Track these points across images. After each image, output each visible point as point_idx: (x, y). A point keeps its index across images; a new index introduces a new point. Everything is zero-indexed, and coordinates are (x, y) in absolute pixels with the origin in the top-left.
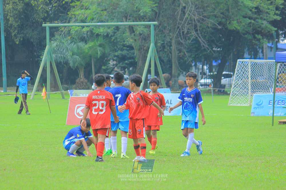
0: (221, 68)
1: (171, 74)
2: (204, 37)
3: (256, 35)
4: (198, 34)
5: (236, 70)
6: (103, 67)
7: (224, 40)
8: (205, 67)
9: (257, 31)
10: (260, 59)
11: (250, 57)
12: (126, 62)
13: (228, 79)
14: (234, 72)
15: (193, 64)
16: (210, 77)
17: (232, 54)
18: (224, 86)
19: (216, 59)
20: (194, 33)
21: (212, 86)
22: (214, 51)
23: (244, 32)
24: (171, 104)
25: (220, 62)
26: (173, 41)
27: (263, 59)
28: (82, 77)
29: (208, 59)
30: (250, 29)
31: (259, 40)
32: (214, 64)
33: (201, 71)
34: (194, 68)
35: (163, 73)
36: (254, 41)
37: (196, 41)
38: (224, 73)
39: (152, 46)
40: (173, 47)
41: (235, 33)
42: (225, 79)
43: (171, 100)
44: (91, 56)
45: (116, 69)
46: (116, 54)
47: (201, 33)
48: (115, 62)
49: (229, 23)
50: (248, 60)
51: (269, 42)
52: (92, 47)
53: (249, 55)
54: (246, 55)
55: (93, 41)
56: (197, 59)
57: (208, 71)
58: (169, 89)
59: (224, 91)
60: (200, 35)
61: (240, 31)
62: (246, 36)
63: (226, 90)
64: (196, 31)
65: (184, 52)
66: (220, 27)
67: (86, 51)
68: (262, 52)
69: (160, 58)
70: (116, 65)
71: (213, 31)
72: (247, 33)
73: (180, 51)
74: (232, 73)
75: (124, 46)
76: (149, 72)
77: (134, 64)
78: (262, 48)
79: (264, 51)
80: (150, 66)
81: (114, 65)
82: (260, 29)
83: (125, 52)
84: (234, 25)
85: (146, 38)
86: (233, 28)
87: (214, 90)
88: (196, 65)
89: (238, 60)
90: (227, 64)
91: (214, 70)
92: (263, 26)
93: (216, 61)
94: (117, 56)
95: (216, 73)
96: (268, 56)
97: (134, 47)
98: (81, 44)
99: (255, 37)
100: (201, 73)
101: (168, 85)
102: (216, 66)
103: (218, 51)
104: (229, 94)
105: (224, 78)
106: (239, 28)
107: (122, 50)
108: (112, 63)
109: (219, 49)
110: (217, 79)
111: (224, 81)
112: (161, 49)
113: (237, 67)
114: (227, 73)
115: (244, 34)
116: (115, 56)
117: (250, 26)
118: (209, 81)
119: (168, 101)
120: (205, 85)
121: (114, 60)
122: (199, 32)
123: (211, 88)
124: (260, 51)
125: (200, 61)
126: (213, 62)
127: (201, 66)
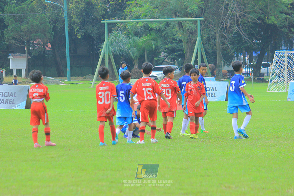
0: (260, 58)
1: (215, 64)
2: (245, 31)
3: (292, 29)
4: (239, 28)
5: (274, 60)
6: (155, 59)
7: (262, 33)
8: (246, 58)
9: (293, 25)
11: (286, 48)
12: (176, 53)
13: (266, 68)
14: (272, 62)
15: (235, 55)
16: (251, 66)
17: (270, 46)
18: (263, 75)
19: (255, 50)
20: (236, 27)
21: (252, 75)
22: (254, 43)
23: (281, 26)
24: (216, 91)
25: (259, 53)
26: (217, 35)
28: (136, 67)
29: (248, 51)
30: (286, 24)
32: (254, 55)
33: (242, 61)
34: (236, 58)
36: (290, 34)
37: (238, 34)
38: (263, 63)
39: (198, 39)
40: (217, 41)
41: (273, 28)
43: (216, 88)
44: (144, 49)
45: (166, 60)
46: (167, 47)
47: (242, 27)
48: (165, 54)
49: (267, 18)
50: (284, 51)
52: (146, 41)
53: (285, 46)
54: (283, 47)
55: (146, 35)
56: (238, 50)
57: (248, 61)
58: (214, 78)
59: (263, 79)
60: (241, 29)
61: (277, 25)
62: (283, 30)
63: (265, 78)
64: (238, 25)
65: (227, 44)
66: (259, 22)
67: (141, 44)
69: (205, 50)
70: (167, 56)
71: (253, 25)
72: (284, 26)
73: (223, 43)
74: (270, 63)
75: (174, 39)
76: (196, 62)
77: (182, 56)
80: (197, 57)
81: (164, 56)
83: (174, 45)
84: (272, 20)
85: (193, 33)
86: (271, 22)
87: (254, 78)
88: (237, 56)
89: (276, 51)
90: (266, 55)
91: (254, 60)
93: (256, 53)
94: (168, 49)
95: (256, 63)
97: (183, 39)
98: (136, 38)
99: (290, 31)
101: (213, 74)
102: (256, 57)
103: (257, 43)
104: (268, 82)
105: (263, 68)
106: (276, 22)
107: (172, 43)
108: (162, 54)
109: (258, 42)
110: (256, 68)
111: (263, 70)
112: (207, 42)
113: (274, 57)
114: (266, 63)
115: (281, 28)
116: (166, 48)
117: (286, 21)
118: (249, 70)
119: (213, 88)
120: (246, 73)
121: (164, 52)
122: (240, 26)
123: (252, 77)
125: (242, 53)
126: (253, 53)
127: (242, 56)
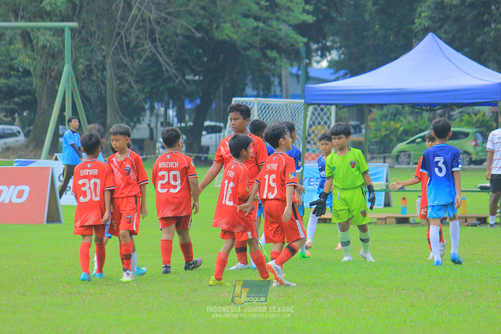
0: (201, 113)
2: (169, 54)
3: (268, 52)
4: (156, 47)
7: (206, 59)
8: (171, 113)
9: (270, 44)
10: (275, 97)
11: (255, 93)
12: (16, 99)
13: (213, 136)
14: (225, 122)
15: (147, 106)
17: (221, 88)
18: (206, 150)
19: (191, 97)
20: (148, 46)
22: (188, 82)
23: (245, 45)
25: (198, 102)
26: (109, 61)
27: (281, 97)
29: (176, 97)
30: (257, 40)
31: (273, 61)
32: (188, 106)
33: (162, 119)
34: (148, 113)
35: (89, 123)
36: (263, 63)
37: (154, 61)
38: (207, 123)
39: (67, 69)
40: (109, 73)
41: (228, 47)
42: (209, 136)
47: (163, 46)
49: (217, 27)
50: (252, 99)
51: (292, 65)
53: (254, 88)
54: (249, 90)
56: (154, 96)
57: (175, 120)
59: (206, 158)
60: (160, 50)
61: (238, 43)
62: (249, 53)
63: (210, 156)
64: (154, 41)
65: (130, 83)
66: (198, 35)
68: (280, 84)
69: (82, 93)
71: (185, 42)
72: (251, 46)
73: (122, 80)
74: (222, 125)
75: (11, 68)
76: (61, 120)
77: (31, 104)
78: (280, 76)
79: (284, 82)
80: (63, 109)
82: (275, 40)
83: (13, 81)
84: (227, 32)
85: (55, 55)
86: (225, 37)
88: (152, 108)
89: (234, 99)
90: (214, 106)
91: (187, 118)
92: (282, 34)
93: (191, 101)
95: (191, 124)
96: (291, 92)
97: (32, 69)
99: (265, 55)
100: (162, 124)
102: (192, 110)
103: (195, 81)
105: (208, 133)
106: (235, 37)
107: (8, 76)
109: (197, 78)
110: (193, 135)
111: (207, 139)
112: (84, 76)
114: (213, 123)
115: (245, 49)
117: (257, 34)
122: (158, 43)
124: (276, 81)
125: (161, 100)
126: (187, 102)
127: (162, 109)
